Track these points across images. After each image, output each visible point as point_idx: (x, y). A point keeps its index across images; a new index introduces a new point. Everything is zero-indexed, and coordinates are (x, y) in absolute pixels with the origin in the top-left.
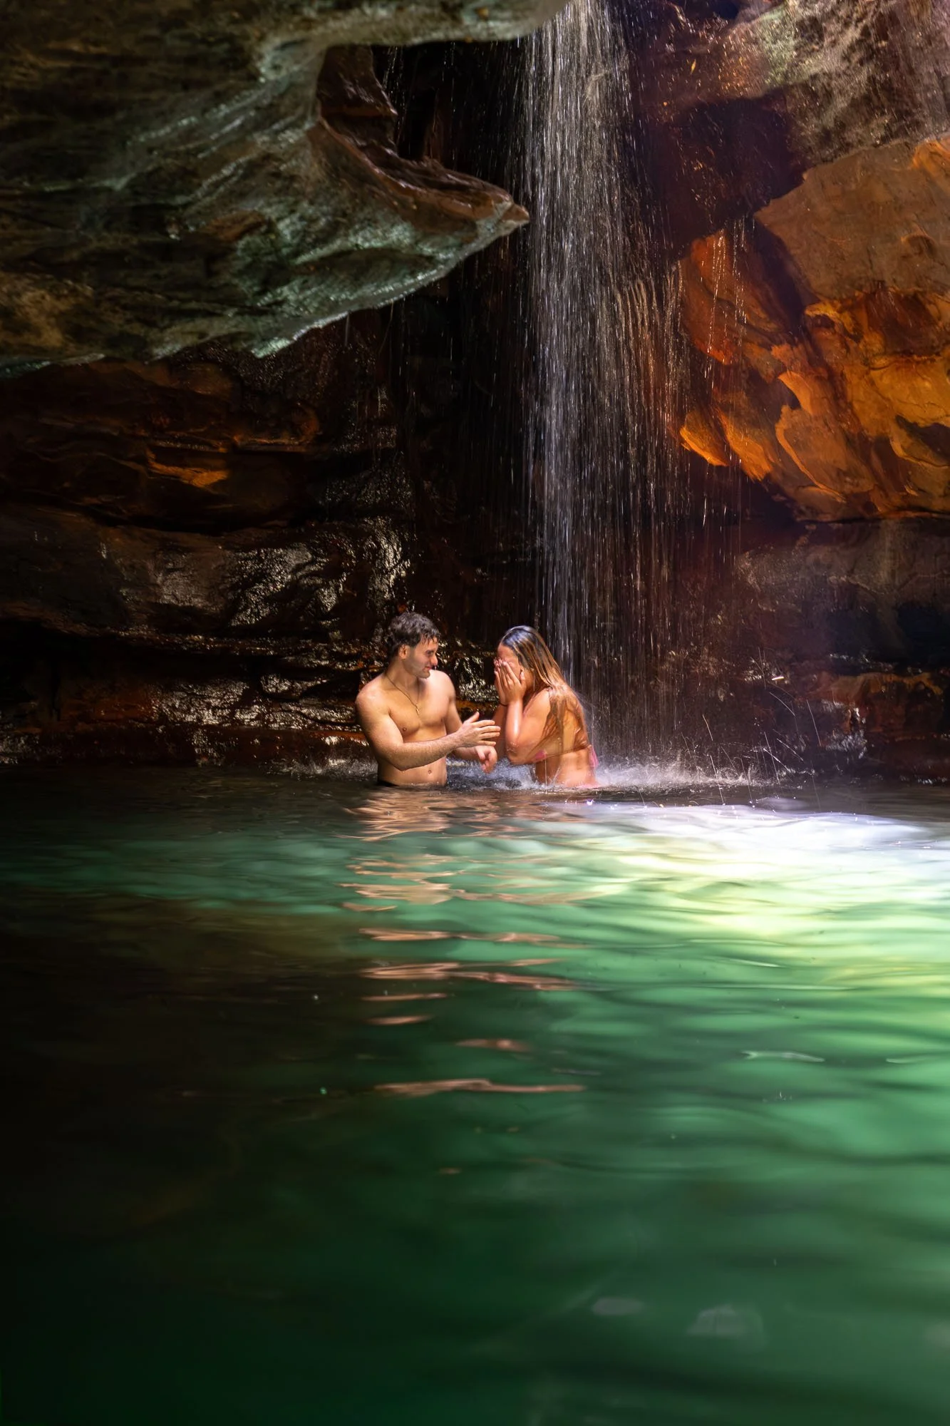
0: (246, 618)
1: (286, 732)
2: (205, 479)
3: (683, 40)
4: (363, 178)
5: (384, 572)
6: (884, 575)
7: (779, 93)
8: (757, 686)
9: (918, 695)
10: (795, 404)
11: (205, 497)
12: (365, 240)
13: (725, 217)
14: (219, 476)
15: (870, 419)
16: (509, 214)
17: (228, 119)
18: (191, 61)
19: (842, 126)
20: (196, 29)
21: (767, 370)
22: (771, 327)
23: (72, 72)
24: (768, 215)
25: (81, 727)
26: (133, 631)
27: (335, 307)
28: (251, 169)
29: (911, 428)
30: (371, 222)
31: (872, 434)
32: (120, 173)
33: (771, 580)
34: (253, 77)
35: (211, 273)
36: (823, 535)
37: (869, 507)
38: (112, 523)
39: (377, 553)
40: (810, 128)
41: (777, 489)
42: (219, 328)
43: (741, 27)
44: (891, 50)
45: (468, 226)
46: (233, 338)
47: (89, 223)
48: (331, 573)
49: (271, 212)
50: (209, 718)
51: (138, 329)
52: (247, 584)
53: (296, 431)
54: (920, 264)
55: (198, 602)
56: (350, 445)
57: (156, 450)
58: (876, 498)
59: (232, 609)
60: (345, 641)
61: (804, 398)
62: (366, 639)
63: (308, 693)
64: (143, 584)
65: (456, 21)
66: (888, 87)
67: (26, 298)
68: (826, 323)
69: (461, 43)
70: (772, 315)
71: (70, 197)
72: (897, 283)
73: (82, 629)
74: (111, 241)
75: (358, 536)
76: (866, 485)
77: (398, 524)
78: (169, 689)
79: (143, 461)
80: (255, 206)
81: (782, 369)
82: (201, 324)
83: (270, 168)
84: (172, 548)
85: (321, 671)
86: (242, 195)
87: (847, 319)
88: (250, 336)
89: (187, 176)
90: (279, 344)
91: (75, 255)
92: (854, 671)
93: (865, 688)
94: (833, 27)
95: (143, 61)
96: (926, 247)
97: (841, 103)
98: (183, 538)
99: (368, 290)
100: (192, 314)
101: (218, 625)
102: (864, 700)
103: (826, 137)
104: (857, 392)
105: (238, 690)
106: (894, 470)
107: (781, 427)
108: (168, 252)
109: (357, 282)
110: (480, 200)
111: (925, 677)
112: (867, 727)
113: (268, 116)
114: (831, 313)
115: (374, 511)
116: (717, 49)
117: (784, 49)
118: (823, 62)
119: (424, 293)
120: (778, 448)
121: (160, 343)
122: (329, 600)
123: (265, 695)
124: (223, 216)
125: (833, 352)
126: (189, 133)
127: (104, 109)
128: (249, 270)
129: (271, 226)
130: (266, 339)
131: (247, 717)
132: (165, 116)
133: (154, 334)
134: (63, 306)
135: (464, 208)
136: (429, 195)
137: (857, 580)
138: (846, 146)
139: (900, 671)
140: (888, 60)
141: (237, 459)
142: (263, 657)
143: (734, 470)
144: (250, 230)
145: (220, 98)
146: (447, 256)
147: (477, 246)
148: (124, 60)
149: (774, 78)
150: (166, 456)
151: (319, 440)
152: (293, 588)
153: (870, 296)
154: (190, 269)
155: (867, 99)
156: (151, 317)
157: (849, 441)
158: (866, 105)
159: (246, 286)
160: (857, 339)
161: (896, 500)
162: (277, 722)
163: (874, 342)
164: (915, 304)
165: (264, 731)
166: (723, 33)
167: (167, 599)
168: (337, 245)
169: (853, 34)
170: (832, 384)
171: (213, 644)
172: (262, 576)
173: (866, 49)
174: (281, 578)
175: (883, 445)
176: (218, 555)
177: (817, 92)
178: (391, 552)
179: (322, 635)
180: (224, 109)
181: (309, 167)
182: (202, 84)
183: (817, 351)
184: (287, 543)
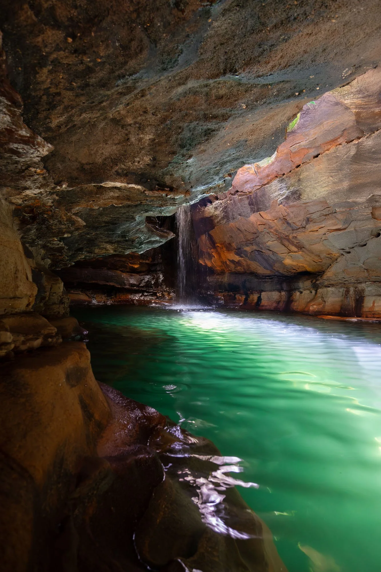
0: (142, 285)
1: (147, 300)
2: (136, 266)
3: (200, 209)
4: (152, 231)
5: (160, 279)
6: (226, 280)
7: (212, 216)
8: (210, 294)
9: (231, 296)
10: (214, 257)
11: (136, 269)
12: (153, 239)
13: (205, 233)
14: (138, 266)
15: (224, 259)
16: (172, 235)
17: (133, 225)
18: (127, 218)
19: (220, 221)
20: (127, 214)
21: (210, 253)
22: (211, 247)
23: (111, 219)
24: (211, 232)
25: (119, 300)
26: (126, 287)
27: (149, 248)
28: (137, 230)
29: (230, 260)
30: (154, 237)
31: (224, 261)
32: (119, 231)
33: (211, 280)
34: (135, 220)
35: (132, 243)
36: (218, 274)
37: (224, 271)
38: (124, 272)
39: (159, 276)
40: (216, 221)
41: (212, 268)
42: (134, 250)
43: (207, 208)
44: (226, 211)
45: (167, 237)
46: (136, 252)
47: (116, 237)
48: (153, 279)
49: (140, 236)
50: (137, 298)
51: (123, 250)
52: (142, 281)
53: (148, 260)
54: (230, 239)
55: (135, 283)
56: (156, 262)
57: (130, 263)
58: (225, 269)
59: (140, 284)
60: (155, 288)
61: (215, 256)
62: (158, 288)
63: (150, 295)
64: (128, 280)
65: (161, 214)
66: (226, 216)
67: (108, 246)
68: (218, 246)
69: (162, 216)
70: (211, 245)
71: (113, 234)
72: (227, 241)
73: (119, 286)
74: (119, 239)
75: (156, 274)
76: (224, 268)
77: (162, 272)
78: (131, 294)
79: (128, 264)
80: (137, 235)
81: (212, 252)
82: (132, 250)
83: (140, 230)
84: (131, 276)
85: (152, 292)
86: (136, 234)
87: (221, 246)
88: (138, 251)
89: (129, 231)
90: (142, 252)
91: (114, 241)
92: (222, 292)
93: (224, 295)
94: (219, 208)
95: (121, 218)
96: (232, 237)
97: (220, 218)
98: (133, 274)
99: (154, 245)
100: (130, 248)
101: (138, 286)
102: (224, 296)
103: (218, 222)
104: (222, 256)
105: (141, 294)
106: (228, 266)
107: (212, 260)
108: (126, 241)
109: (152, 244)
110: (168, 234)
111: (231, 293)
112: (224, 300)
113: (139, 224)
114: (219, 245)
115: (159, 271)
116: (204, 210)
117: (212, 211)
118: (217, 212)
119: (162, 245)
120: (212, 263)
121: (126, 252)
122: (153, 282)
123: (144, 295)
124: (133, 236)
125: (219, 250)
126: (128, 227)
127: (116, 224)
128: (138, 243)
129: (140, 237)
130: (140, 252)
131: (142, 298)
132: (124, 225)
133: (125, 251)
134: (113, 247)
135: (166, 235)
136: (162, 233)
137: (223, 280)
138: (221, 224)
139: (228, 292)
140: (226, 212)
141: (141, 264)
142: (144, 290)
143: (206, 266)
144: (137, 238)
145: (132, 222)
146: (164, 241)
147: (169, 239)
148: (118, 218)
149: (211, 215)
150: (131, 263)
151: (151, 261)
152: (148, 281)
153: (224, 243)
154: (130, 243)
155: (223, 217)
156: (125, 249)
157: (221, 262)
158: (223, 218)
159: (137, 245)
160: (222, 249)
161: (228, 269)
162: (146, 299)
163: (225, 249)
164: (230, 244)
165: (144, 300)
166: (204, 208)
167: (131, 282)
168: (149, 240)
169: (221, 209)
170: (219, 254)
171: (137, 288)
172: (144, 279)
173: (223, 211)
174: (146, 280)
175: (226, 262)
176: (138, 276)
177: (217, 217)
178: (161, 276)
179: (152, 287)
180: (132, 224)
181: (145, 230)
182: (129, 221)
183: (217, 250)
184: (147, 275)
